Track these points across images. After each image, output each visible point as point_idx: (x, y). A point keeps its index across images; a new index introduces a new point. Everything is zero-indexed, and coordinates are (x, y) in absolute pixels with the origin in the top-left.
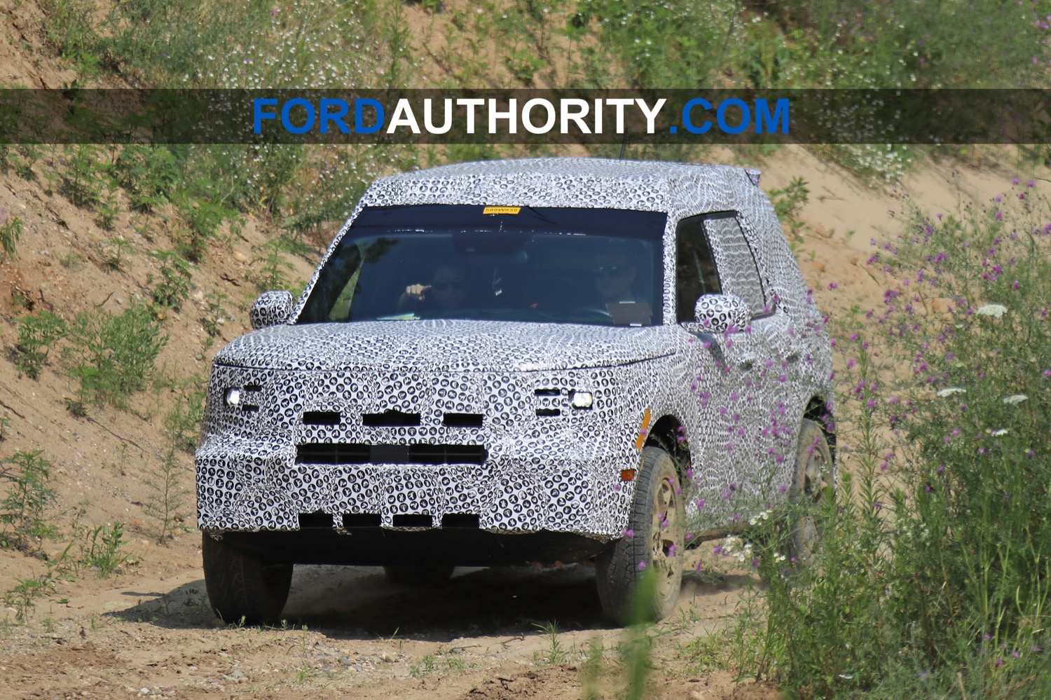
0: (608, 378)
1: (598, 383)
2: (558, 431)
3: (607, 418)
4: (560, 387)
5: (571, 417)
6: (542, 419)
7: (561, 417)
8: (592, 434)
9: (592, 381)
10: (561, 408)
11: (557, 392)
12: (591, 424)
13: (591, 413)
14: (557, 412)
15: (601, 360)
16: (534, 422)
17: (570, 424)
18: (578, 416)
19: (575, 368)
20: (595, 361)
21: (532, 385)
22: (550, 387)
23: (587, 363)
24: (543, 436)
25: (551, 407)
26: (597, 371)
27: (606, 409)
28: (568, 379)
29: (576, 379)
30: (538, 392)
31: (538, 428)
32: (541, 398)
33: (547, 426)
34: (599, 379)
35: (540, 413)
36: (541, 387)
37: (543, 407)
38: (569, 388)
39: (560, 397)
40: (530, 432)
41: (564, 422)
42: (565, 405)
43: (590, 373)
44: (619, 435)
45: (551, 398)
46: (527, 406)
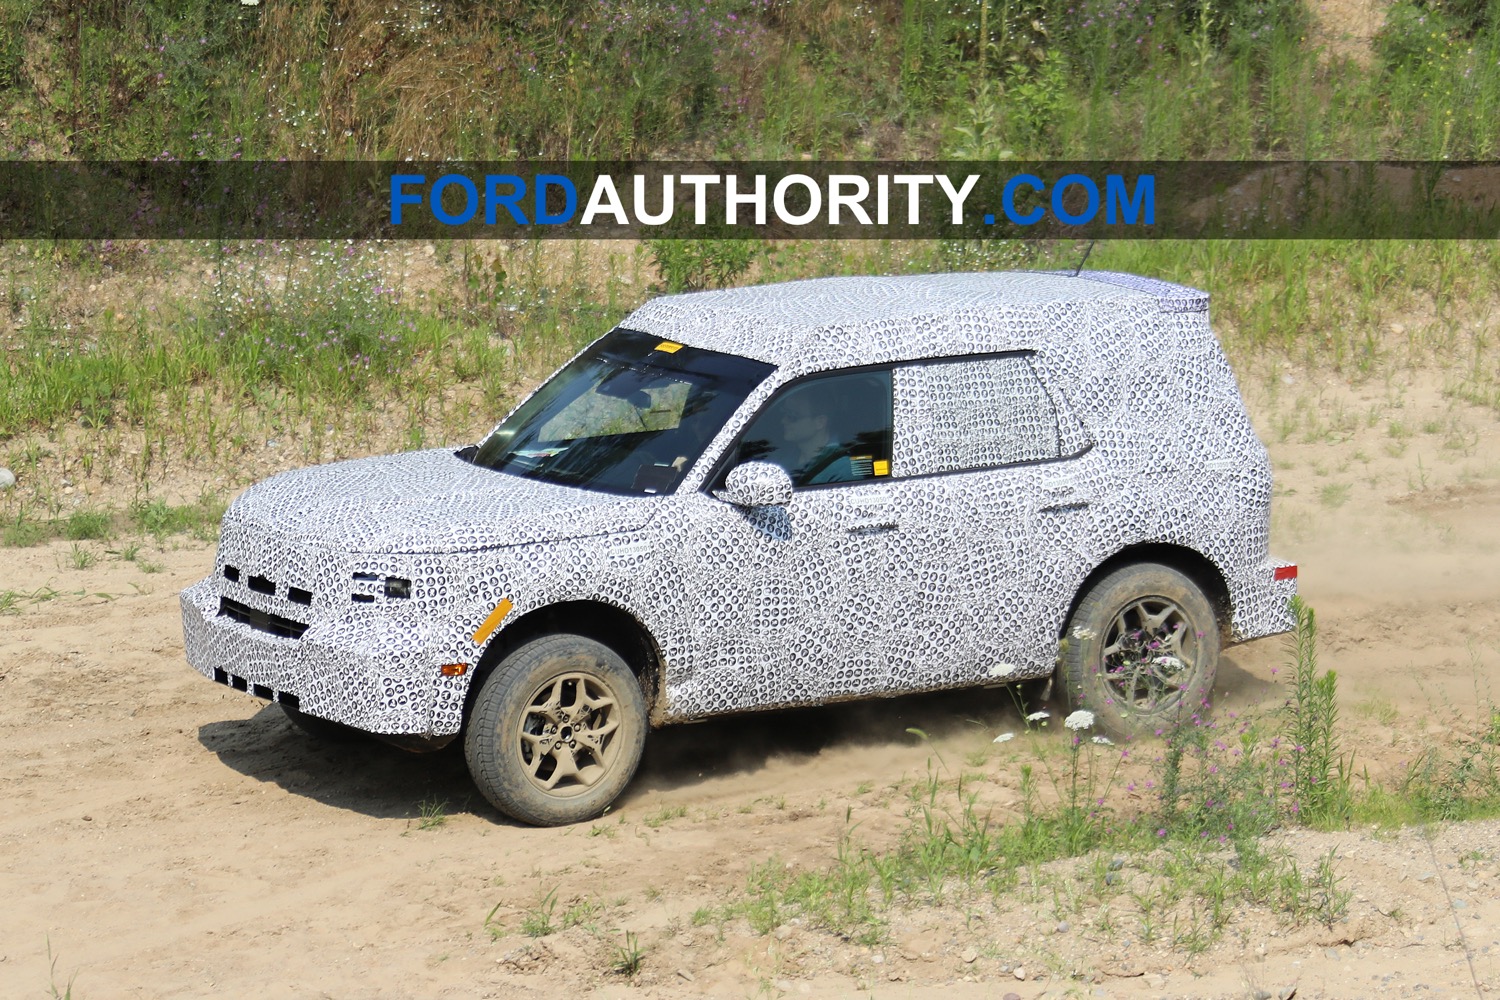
0: (434, 566)
1: (421, 571)
2: (370, 619)
3: (428, 609)
4: (377, 572)
5: (385, 605)
6: (356, 604)
7: (375, 604)
8: (407, 624)
9: (414, 568)
10: (376, 594)
11: (374, 577)
12: (407, 614)
13: (408, 602)
14: (370, 599)
15: (432, 546)
16: (349, 607)
17: (384, 612)
18: (393, 605)
19: (400, 553)
20: (424, 547)
21: (352, 568)
22: (368, 571)
23: (415, 548)
24: (355, 623)
25: (366, 593)
26: (423, 558)
27: (427, 599)
28: (390, 563)
29: (398, 565)
30: (356, 576)
31: (352, 614)
32: (358, 582)
33: (359, 612)
34: (423, 566)
35: (356, 598)
36: (360, 571)
37: (358, 592)
38: (389, 574)
39: (376, 583)
40: (344, 617)
41: (379, 610)
42: (380, 592)
43: (414, 560)
44: (447, 626)
45: (367, 583)
46: (345, 589)
